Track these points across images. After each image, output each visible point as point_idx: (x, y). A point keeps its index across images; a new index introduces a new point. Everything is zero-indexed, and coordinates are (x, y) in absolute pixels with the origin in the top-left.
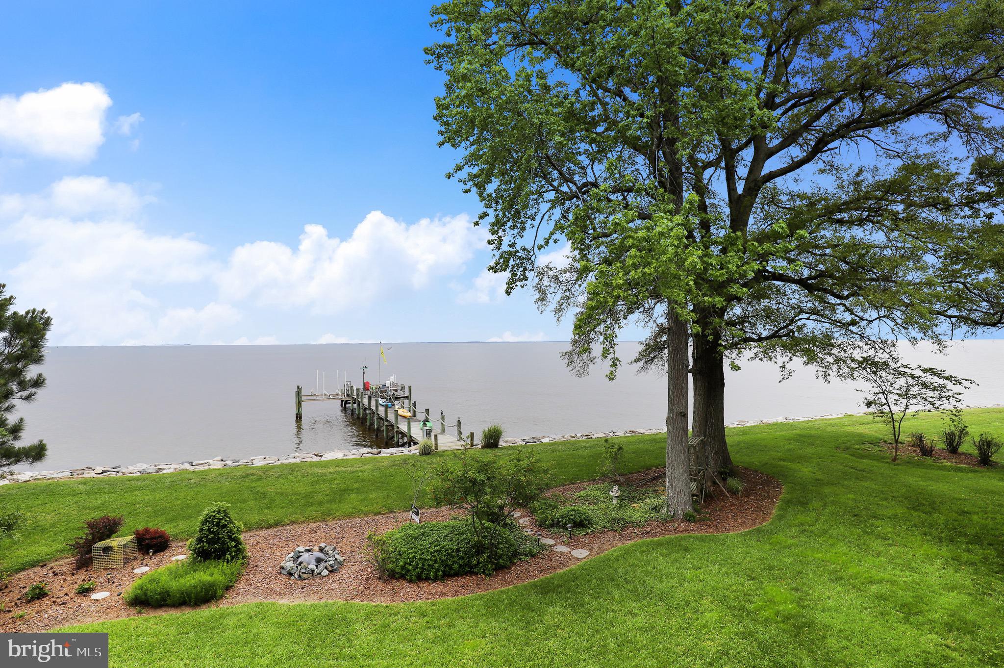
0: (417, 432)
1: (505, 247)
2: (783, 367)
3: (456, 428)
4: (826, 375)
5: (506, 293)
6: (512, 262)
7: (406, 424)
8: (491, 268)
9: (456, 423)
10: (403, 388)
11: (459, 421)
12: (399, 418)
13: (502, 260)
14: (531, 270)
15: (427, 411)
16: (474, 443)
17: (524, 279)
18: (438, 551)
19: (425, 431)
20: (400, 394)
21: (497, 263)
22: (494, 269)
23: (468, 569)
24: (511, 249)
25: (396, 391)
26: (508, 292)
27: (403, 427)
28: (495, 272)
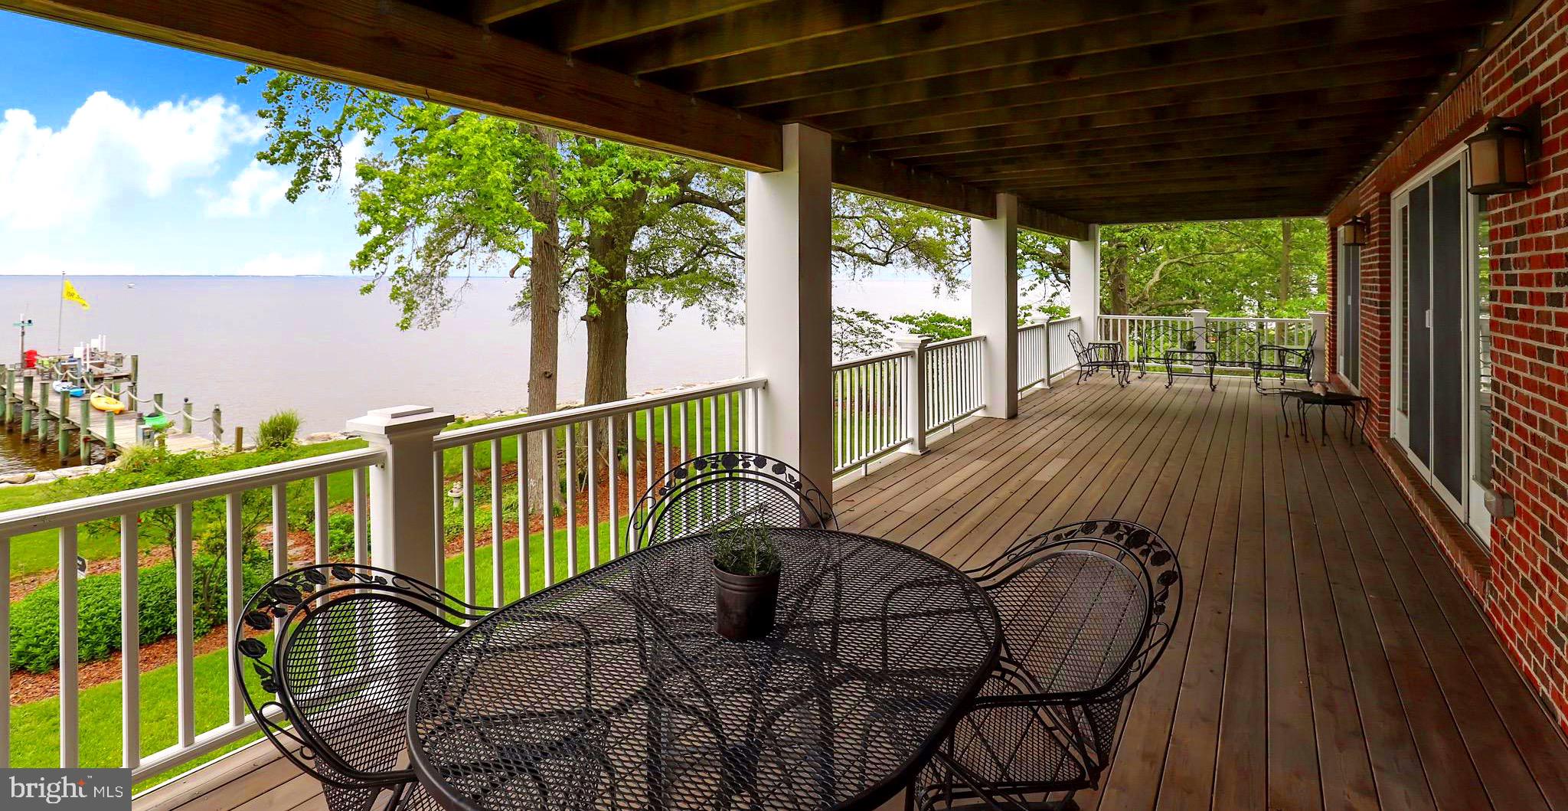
0: (126, 435)
1: (290, 126)
2: (663, 311)
3: (211, 423)
4: (713, 319)
5: (288, 198)
6: (301, 149)
7: (105, 424)
8: (262, 157)
9: (211, 415)
10: (119, 360)
11: (217, 411)
12: (92, 414)
13: (283, 146)
14: (335, 164)
15: (159, 398)
16: (244, 446)
17: (324, 177)
18: (103, 614)
19: (141, 432)
20: (109, 370)
21: (274, 150)
22: (268, 158)
23: (160, 632)
24: (301, 129)
25: (101, 365)
26: (291, 196)
27: (100, 431)
28: (273, 162)
